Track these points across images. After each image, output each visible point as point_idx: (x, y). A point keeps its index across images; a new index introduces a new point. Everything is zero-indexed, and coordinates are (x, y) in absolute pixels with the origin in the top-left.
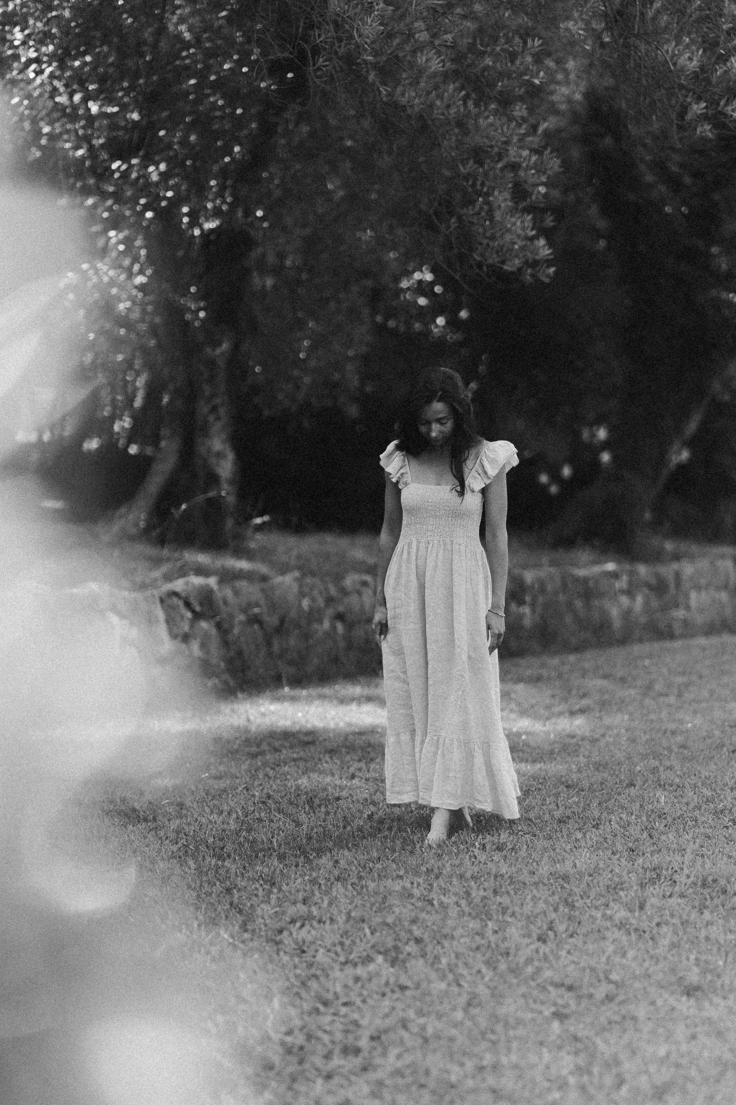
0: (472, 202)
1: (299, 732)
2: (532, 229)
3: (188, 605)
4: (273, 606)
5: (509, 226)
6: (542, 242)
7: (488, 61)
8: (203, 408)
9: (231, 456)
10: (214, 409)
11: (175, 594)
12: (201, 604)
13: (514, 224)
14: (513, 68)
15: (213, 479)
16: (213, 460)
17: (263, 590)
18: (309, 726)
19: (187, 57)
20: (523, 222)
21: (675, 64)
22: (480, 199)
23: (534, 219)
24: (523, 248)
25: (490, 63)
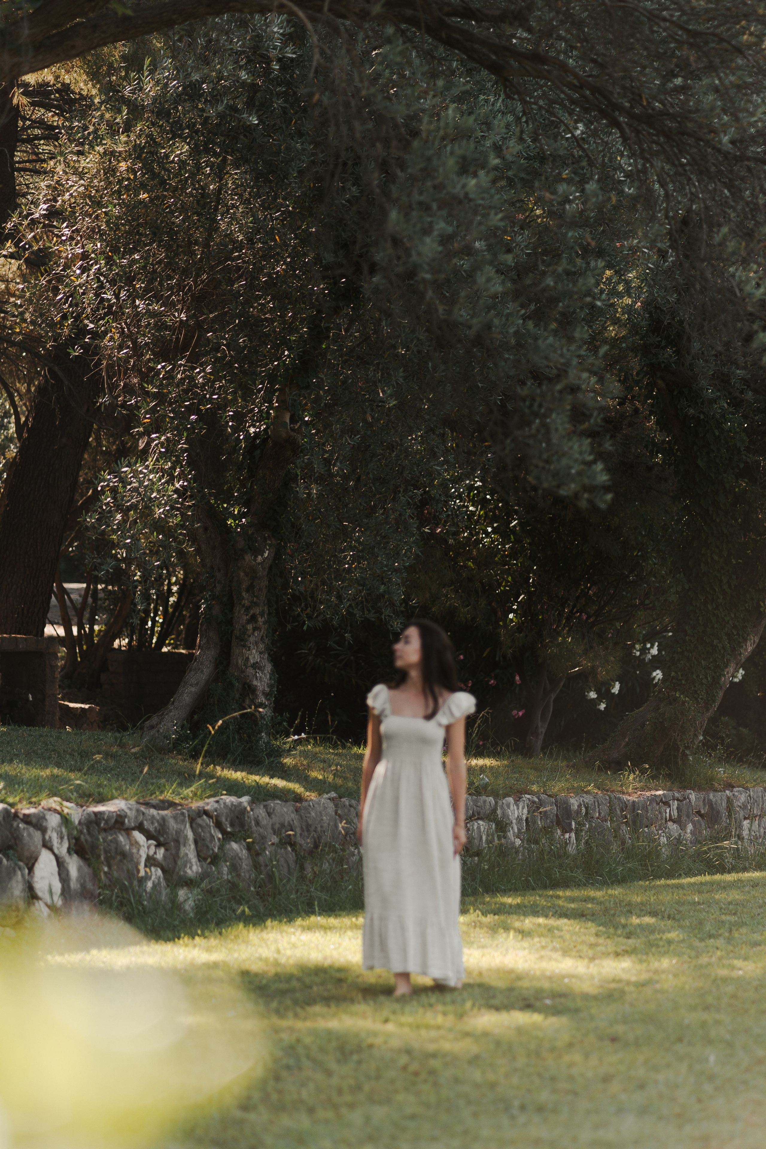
0: (529, 424)
1: (331, 967)
2: (590, 454)
3: (219, 825)
4: (307, 828)
5: (566, 449)
6: (599, 466)
7: (550, 281)
8: (241, 618)
9: (269, 667)
10: (253, 619)
11: (206, 813)
12: (232, 825)
13: (571, 448)
14: (575, 289)
15: (249, 690)
16: (250, 671)
17: (297, 810)
18: (342, 960)
19: (239, 257)
20: (581, 446)
21: (741, 290)
22: (537, 421)
23: (592, 444)
24: (580, 474)
25: (552, 283)
